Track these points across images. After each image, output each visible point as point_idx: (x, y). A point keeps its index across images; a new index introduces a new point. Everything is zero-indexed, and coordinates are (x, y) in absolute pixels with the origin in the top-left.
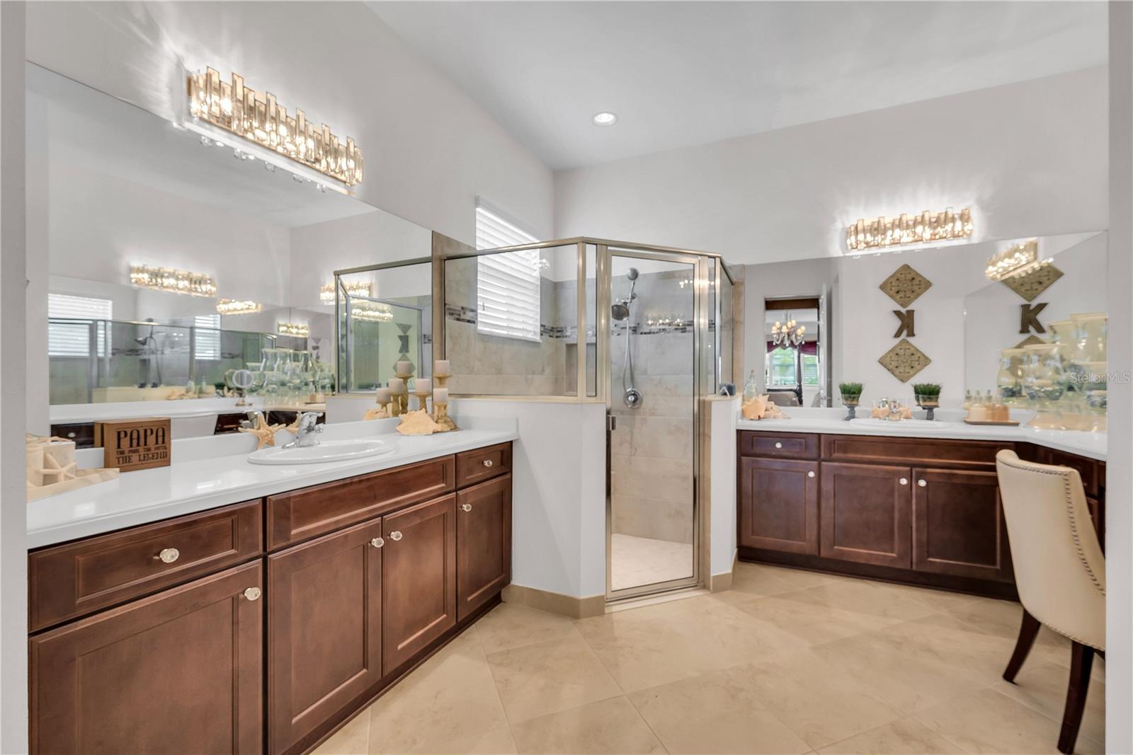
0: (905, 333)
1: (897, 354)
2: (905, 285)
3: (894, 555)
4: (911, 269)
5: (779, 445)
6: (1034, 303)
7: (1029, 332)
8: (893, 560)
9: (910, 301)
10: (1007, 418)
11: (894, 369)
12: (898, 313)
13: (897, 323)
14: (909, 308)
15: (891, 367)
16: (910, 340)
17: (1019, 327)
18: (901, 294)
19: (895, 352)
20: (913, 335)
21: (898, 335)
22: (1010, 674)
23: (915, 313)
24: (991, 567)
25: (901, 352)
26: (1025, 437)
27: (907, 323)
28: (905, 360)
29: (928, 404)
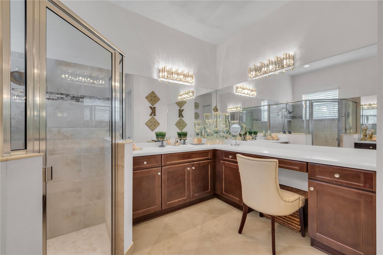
0: (153, 115)
1: (151, 122)
2: (153, 98)
3: (185, 198)
4: (155, 93)
5: (145, 163)
6: (181, 109)
7: (180, 117)
8: (185, 200)
9: (154, 104)
10: (201, 142)
11: (150, 127)
12: (151, 107)
13: (150, 111)
14: (154, 106)
15: (149, 126)
16: (154, 117)
17: (178, 116)
18: (152, 101)
19: (150, 121)
20: (155, 115)
21: (151, 115)
22: (240, 232)
23: (156, 108)
24: (208, 191)
25: (152, 121)
26: (215, 148)
27: (153, 111)
28: (153, 124)
29: (184, 139)
